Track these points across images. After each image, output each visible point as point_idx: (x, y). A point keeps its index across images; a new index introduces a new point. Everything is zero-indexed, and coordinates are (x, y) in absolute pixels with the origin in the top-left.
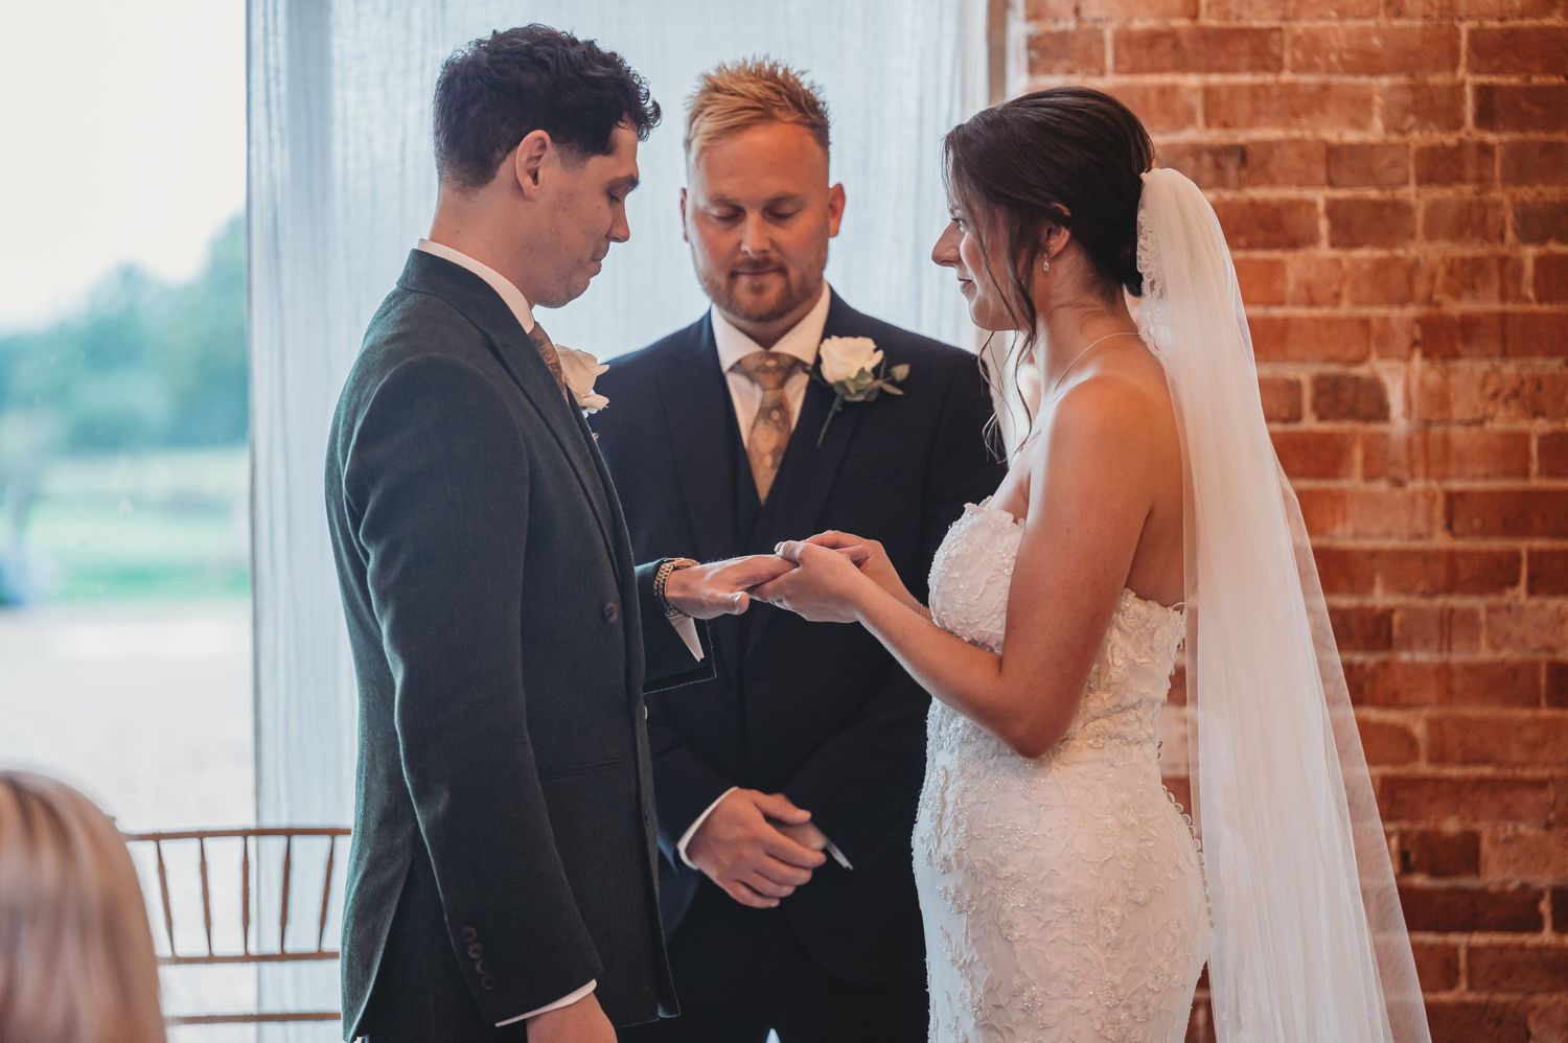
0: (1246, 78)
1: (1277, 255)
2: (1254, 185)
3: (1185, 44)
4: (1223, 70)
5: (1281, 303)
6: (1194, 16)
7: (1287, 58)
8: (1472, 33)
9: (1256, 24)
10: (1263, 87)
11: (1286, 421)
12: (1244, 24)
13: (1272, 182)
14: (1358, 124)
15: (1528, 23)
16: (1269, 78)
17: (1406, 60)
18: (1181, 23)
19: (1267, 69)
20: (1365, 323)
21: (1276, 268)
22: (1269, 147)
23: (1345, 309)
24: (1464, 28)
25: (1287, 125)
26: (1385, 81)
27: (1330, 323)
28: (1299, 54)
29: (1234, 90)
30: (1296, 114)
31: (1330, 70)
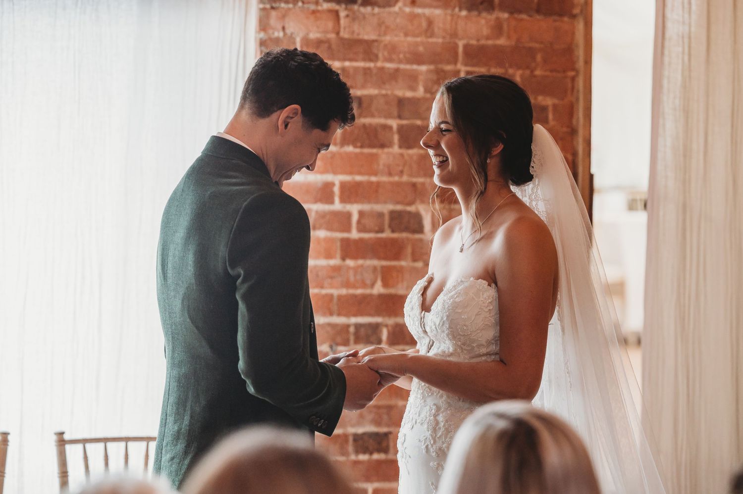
0: (361, 64)
1: (374, 151)
2: (365, 117)
3: (334, 46)
4: (351, 60)
5: (376, 174)
6: (338, 33)
7: (380, 55)
8: (466, 47)
9: (366, 37)
10: (369, 69)
11: (377, 232)
12: (361, 37)
13: (373, 116)
14: (413, 88)
15: (490, 42)
16: (372, 65)
17: (433, 58)
18: (332, 36)
19: (371, 60)
20: (414, 185)
21: (374, 157)
22: (371, 98)
23: (405, 178)
24: (461, 44)
25: (380, 88)
26: (424, 68)
27: (398, 184)
28: (386, 54)
29: (356, 69)
30: (384, 83)
31: (400, 62)
